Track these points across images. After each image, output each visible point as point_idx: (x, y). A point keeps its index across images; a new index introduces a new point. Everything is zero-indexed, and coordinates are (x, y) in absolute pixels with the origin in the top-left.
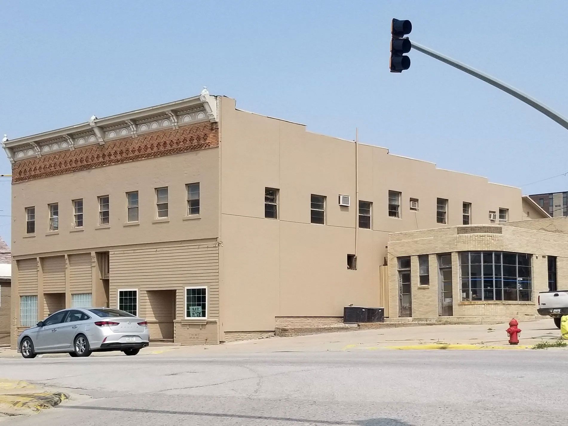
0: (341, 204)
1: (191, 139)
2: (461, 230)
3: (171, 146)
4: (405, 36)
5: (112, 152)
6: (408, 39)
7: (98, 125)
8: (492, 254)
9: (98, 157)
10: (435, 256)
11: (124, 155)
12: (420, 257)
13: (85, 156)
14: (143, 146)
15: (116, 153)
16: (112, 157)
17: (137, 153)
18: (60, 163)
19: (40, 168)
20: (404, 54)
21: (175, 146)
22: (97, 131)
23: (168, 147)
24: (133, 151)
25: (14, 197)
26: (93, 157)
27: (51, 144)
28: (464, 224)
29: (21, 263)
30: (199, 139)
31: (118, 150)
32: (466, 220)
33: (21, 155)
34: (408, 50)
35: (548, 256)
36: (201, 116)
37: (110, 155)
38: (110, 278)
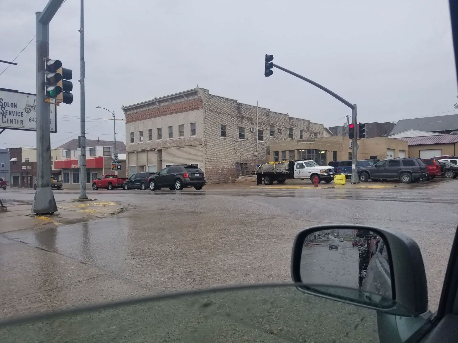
0: (251, 131)
1: (192, 106)
2: (298, 141)
3: (185, 108)
4: (271, 62)
5: (163, 111)
6: (272, 62)
7: (157, 100)
8: (310, 151)
9: (157, 113)
10: (288, 151)
11: (167, 112)
12: (282, 151)
13: (153, 113)
14: (174, 109)
15: (164, 111)
16: (163, 113)
17: (172, 111)
18: (143, 115)
19: (136, 117)
20: (270, 69)
21: (186, 108)
22: (157, 103)
23: (184, 109)
24: (170, 111)
25: (127, 128)
26: (155, 113)
27: (140, 108)
28: (300, 139)
29: (129, 154)
30: (195, 105)
31: (165, 110)
32: (301, 137)
33: (129, 113)
34: (272, 67)
35: (333, 151)
36: (196, 97)
37: (162, 112)
38: (162, 160)
